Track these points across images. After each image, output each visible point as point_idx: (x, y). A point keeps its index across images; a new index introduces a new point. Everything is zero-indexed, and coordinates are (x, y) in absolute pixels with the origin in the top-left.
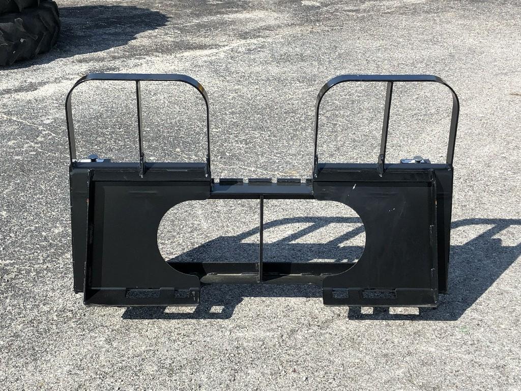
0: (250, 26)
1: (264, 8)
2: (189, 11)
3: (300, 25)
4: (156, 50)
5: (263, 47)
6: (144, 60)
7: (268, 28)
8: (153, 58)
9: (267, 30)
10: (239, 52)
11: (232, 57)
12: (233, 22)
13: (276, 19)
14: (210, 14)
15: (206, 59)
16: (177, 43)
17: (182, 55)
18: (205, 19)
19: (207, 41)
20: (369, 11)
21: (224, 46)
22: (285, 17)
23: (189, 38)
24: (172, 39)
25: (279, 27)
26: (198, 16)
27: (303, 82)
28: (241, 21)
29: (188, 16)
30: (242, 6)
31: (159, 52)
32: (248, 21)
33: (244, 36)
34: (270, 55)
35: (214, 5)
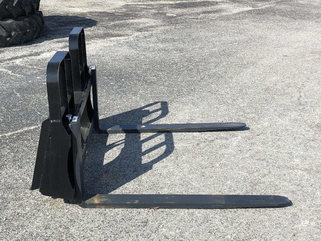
0: (141, 26)
1: (147, 17)
3: (168, 25)
8: (96, 41)
13: (154, 22)
16: (106, 33)
18: (117, 22)
20: (203, 19)
22: (159, 22)
26: (113, 21)
33: (140, 30)
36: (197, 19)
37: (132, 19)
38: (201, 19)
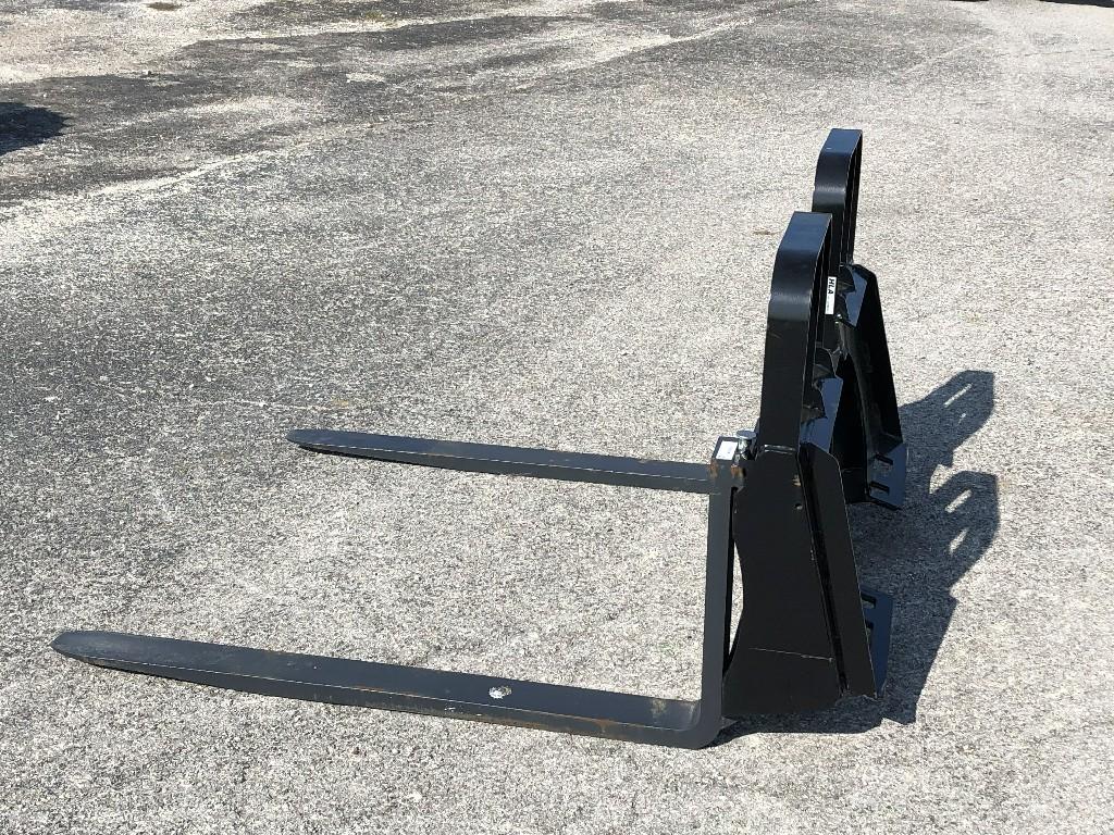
0: (241, 128)
1: (269, 92)
2: (110, 103)
3: (347, 122)
4: (45, 186)
5: (270, 168)
6: (21, 208)
7: (280, 130)
8: (39, 203)
9: (278, 134)
10: (222, 181)
11: (206, 192)
12: (206, 121)
13: (294, 112)
14: (155, 107)
15: (151, 197)
16: (89, 168)
17: (100, 192)
18: (145, 119)
19: (154, 161)
20: (484, 89)
21: (189, 170)
22: (314, 108)
23: (112, 159)
24: (77, 163)
25: (303, 127)
26: (129, 113)
27: (356, 231)
28: (221, 119)
29: (108, 113)
30: (222, 89)
31: (50, 190)
32: (234, 117)
33: (228, 148)
34: (286, 183)
35: (162, 89)
36: (461, 89)
37: (210, 101)
38: (475, 89)
